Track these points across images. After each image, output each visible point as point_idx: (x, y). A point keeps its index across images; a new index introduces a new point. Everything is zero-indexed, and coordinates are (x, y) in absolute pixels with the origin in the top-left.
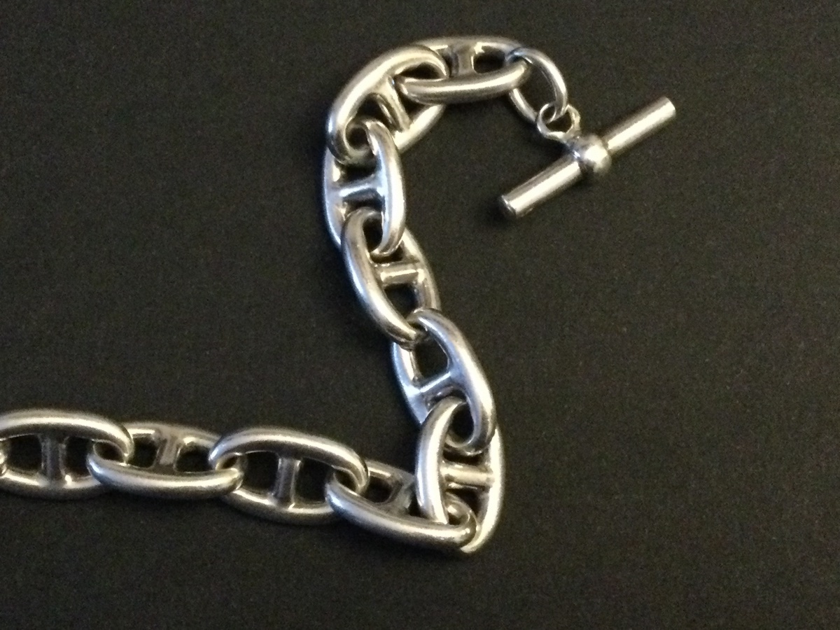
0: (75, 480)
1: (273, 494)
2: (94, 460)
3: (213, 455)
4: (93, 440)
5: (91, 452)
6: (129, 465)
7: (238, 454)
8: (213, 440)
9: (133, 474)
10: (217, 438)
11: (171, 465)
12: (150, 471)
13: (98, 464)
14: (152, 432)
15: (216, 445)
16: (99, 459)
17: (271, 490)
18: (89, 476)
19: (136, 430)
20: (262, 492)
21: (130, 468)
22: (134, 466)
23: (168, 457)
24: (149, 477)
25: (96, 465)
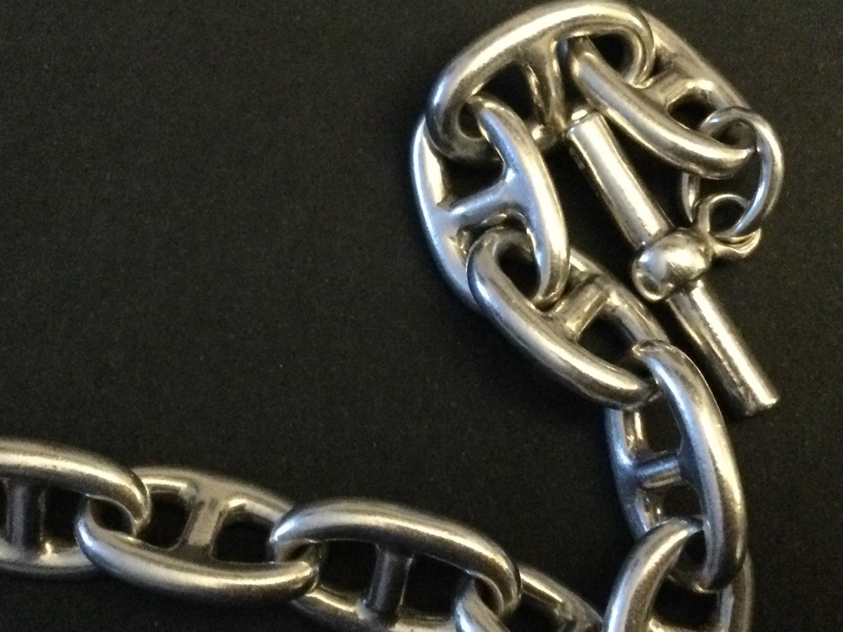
0: (56, 551)
1: (365, 601)
2: (86, 526)
3: (277, 535)
4: (88, 495)
5: (83, 511)
6: (140, 541)
7: (311, 541)
8: (281, 510)
9: (143, 558)
10: (288, 508)
11: (206, 548)
12: (171, 555)
13: (90, 532)
14: (182, 486)
15: (283, 520)
16: (92, 524)
17: (364, 596)
18: (76, 548)
19: (155, 479)
20: (349, 596)
21: (139, 546)
22: (147, 544)
23: (203, 532)
24: (169, 566)
25: (88, 534)
